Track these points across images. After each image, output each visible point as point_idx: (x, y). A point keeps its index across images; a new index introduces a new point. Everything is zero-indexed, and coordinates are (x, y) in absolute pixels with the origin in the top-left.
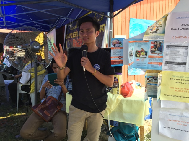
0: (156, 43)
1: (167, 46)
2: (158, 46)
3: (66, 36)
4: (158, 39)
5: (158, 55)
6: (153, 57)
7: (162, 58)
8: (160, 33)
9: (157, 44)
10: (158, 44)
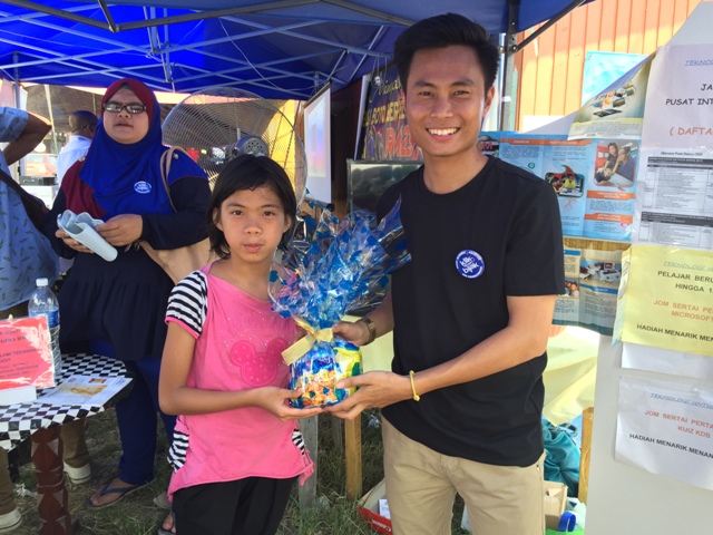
1: (650, 159)
7: (631, 201)
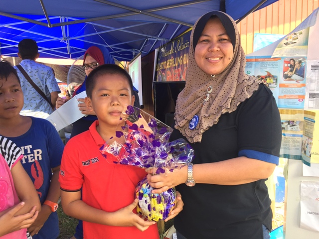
0: (292, 62)
1: (312, 66)
2: (297, 66)
3: (157, 66)
4: (297, 55)
5: (296, 83)
6: (287, 86)
7: (303, 88)
8: (299, 45)
9: (294, 63)
10: (297, 63)
